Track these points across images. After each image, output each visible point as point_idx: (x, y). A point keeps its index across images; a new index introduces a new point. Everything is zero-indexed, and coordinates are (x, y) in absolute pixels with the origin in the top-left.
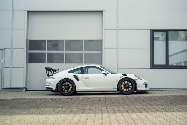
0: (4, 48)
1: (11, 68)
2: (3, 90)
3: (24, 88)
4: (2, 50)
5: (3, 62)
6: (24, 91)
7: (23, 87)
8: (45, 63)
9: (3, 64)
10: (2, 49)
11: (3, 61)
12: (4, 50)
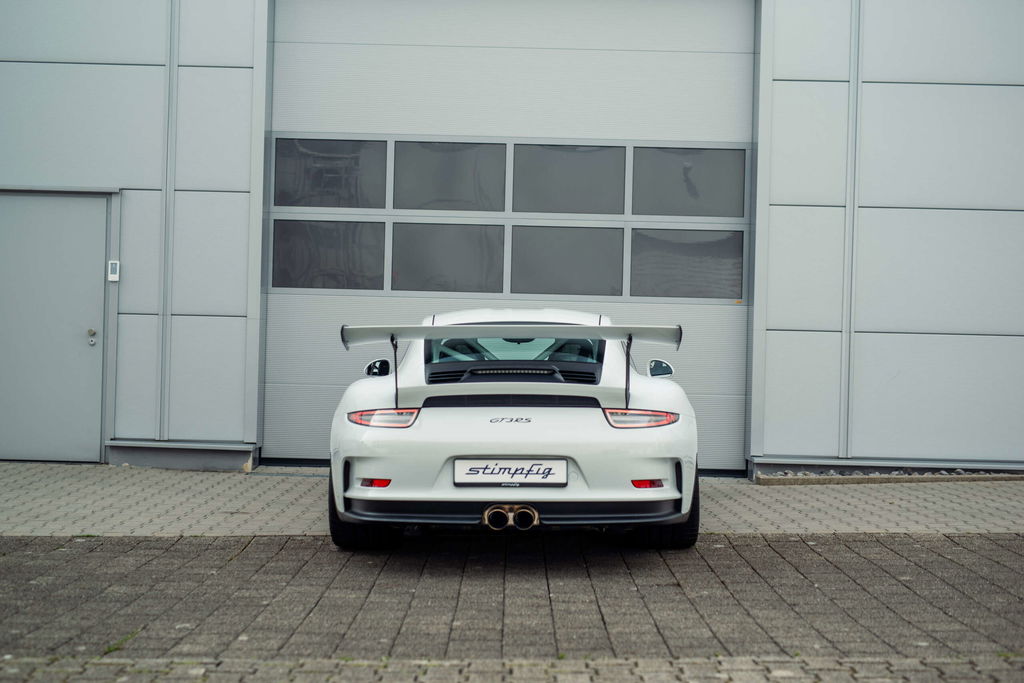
0: (121, 189)
1: (166, 315)
2: (112, 457)
3: (250, 448)
4: (103, 201)
5: (113, 277)
6: (249, 464)
7: (243, 443)
8: (381, 288)
9: (113, 289)
10: (108, 195)
11: (114, 272)
12: (115, 200)
